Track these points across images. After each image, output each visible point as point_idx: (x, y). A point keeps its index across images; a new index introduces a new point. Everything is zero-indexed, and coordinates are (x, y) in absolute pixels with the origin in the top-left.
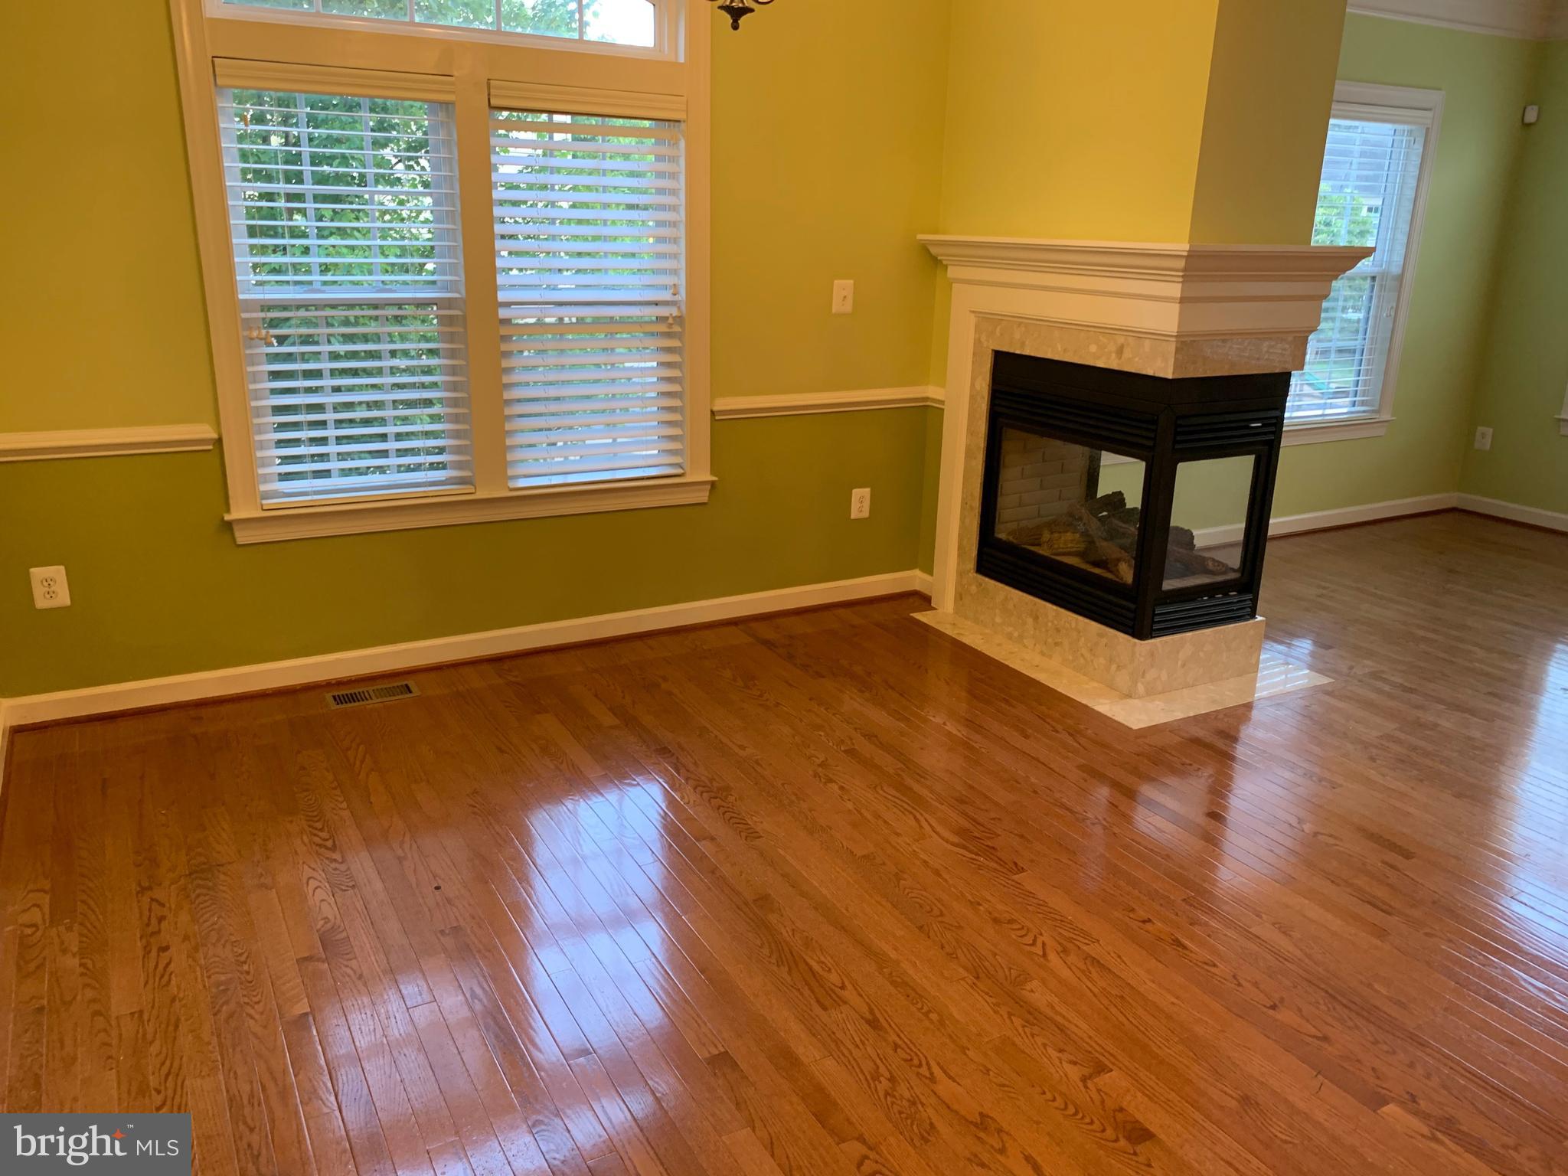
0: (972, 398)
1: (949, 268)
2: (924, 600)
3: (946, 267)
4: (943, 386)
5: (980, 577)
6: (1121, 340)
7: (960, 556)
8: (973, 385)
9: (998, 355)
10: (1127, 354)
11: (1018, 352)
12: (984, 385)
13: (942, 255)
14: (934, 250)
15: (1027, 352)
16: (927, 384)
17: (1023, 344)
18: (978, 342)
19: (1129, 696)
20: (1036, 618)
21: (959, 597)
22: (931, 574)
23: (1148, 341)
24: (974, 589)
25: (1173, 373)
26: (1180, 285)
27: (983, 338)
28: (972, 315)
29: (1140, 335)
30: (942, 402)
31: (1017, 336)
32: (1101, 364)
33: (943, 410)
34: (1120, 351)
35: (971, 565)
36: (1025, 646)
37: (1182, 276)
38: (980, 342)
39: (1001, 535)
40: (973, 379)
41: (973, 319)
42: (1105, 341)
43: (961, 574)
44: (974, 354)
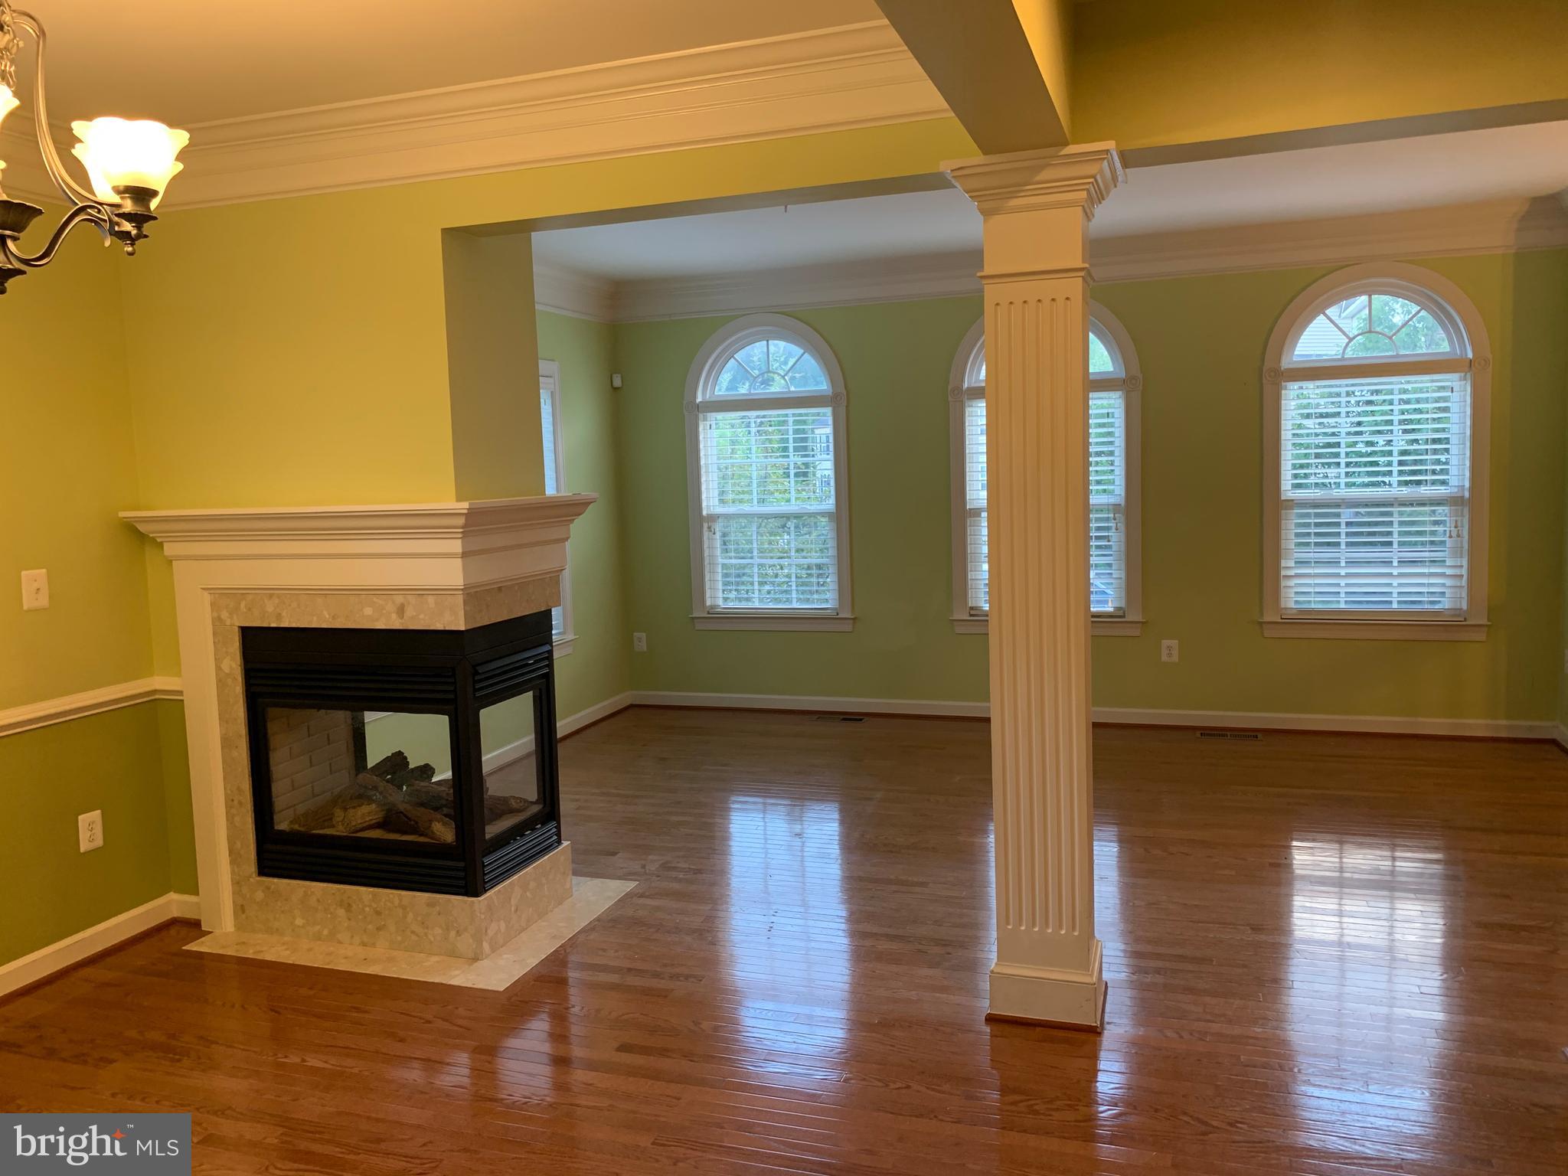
0: (221, 683)
1: (165, 544)
2: (193, 927)
3: (161, 544)
4: (179, 674)
5: (264, 879)
6: (399, 599)
7: (233, 862)
8: (218, 668)
9: (244, 630)
10: (409, 612)
11: (273, 625)
12: (233, 664)
13: (153, 533)
14: (141, 528)
15: (285, 624)
16: (152, 675)
17: (279, 616)
18: (217, 621)
19: (476, 959)
20: (348, 908)
21: (240, 909)
22: (197, 894)
23: (430, 597)
24: (260, 895)
25: (465, 625)
26: (460, 541)
27: (224, 615)
28: (206, 593)
29: (421, 592)
30: (181, 693)
31: (270, 608)
32: (380, 625)
33: (182, 701)
34: (401, 611)
35: (251, 867)
36: (340, 942)
37: (462, 532)
38: (219, 618)
39: (282, 824)
40: (218, 661)
41: (207, 598)
42: (380, 602)
43: (237, 883)
44: (215, 634)
